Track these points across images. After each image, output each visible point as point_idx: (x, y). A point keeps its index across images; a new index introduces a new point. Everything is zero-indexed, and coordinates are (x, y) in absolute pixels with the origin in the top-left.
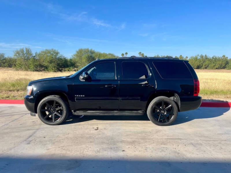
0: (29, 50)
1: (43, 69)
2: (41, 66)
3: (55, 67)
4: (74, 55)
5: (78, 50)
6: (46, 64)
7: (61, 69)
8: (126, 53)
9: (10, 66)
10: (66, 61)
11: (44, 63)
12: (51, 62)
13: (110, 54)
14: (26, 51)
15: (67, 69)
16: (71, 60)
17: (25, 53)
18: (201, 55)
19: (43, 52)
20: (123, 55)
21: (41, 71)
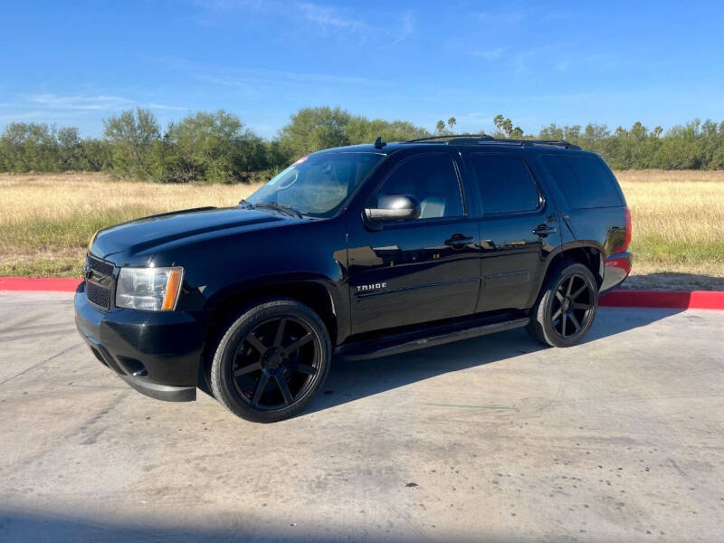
0: (150, 117)
1: (191, 174)
2: (187, 166)
3: (226, 169)
4: (285, 130)
5: (296, 113)
6: (200, 159)
7: (244, 174)
8: (452, 121)
9: (95, 167)
10: (261, 148)
11: (194, 157)
12: (215, 154)
13: (397, 124)
14: (140, 118)
15: (262, 175)
16: (275, 145)
17: (136, 125)
18: (708, 122)
19: (191, 121)
20: (441, 125)
21: (186, 181)
